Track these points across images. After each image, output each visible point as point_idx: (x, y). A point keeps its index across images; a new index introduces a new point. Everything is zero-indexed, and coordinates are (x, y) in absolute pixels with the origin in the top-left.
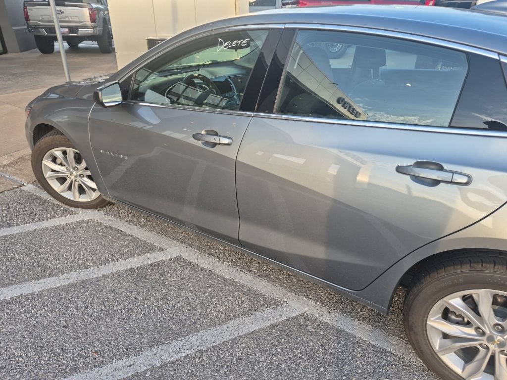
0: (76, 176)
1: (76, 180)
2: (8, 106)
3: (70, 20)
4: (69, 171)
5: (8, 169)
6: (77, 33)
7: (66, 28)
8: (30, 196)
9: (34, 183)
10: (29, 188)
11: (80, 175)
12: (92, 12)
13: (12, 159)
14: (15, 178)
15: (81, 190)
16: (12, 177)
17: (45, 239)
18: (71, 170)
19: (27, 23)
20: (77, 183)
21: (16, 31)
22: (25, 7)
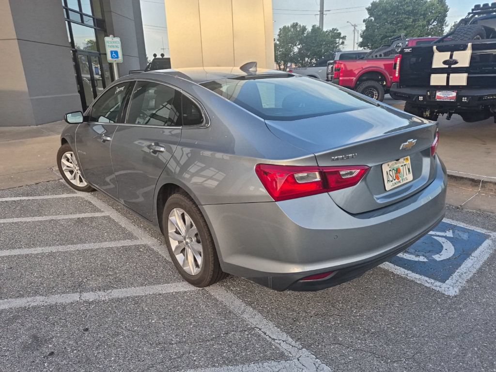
0: (77, 170)
1: (77, 172)
4: (74, 166)
10: (64, 180)
15: (81, 180)
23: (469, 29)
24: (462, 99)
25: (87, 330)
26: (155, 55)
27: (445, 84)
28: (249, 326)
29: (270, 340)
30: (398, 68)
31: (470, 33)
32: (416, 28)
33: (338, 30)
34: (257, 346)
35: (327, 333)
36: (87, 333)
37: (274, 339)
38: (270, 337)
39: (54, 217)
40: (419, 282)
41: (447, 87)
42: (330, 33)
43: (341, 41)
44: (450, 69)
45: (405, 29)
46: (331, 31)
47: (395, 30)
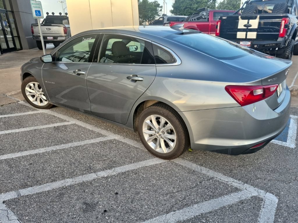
0: (39, 95)
1: (39, 96)
2: (18, 72)
3: (54, 33)
4: (36, 92)
5: (14, 96)
6: (57, 39)
7: (52, 37)
8: (21, 105)
9: (24, 101)
10: (22, 102)
11: (40, 94)
12: (65, 29)
13: (16, 92)
14: (16, 99)
15: (41, 101)
16: (15, 99)
17: (24, 118)
18: (37, 92)
19: (33, 35)
20: (39, 98)
21: (27, 38)
22: (32, 27)
23: (251, 7)
24: (254, 46)
25: (117, 193)
26: (47, 13)
27: (244, 38)
28: (210, 177)
29: (226, 182)
30: (218, 28)
31: (252, 9)
32: (202, 3)
33: (158, 2)
34: (221, 186)
35: (251, 174)
36: (119, 196)
37: (228, 182)
38: (225, 181)
39: (36, 128)
40: (275, 143)
41: (246, 39)
42: (153, 4)
43: (160, 9)
44: (248, 29)
45: (197, 4)
46: (153, 2)
47: (191, 4)
